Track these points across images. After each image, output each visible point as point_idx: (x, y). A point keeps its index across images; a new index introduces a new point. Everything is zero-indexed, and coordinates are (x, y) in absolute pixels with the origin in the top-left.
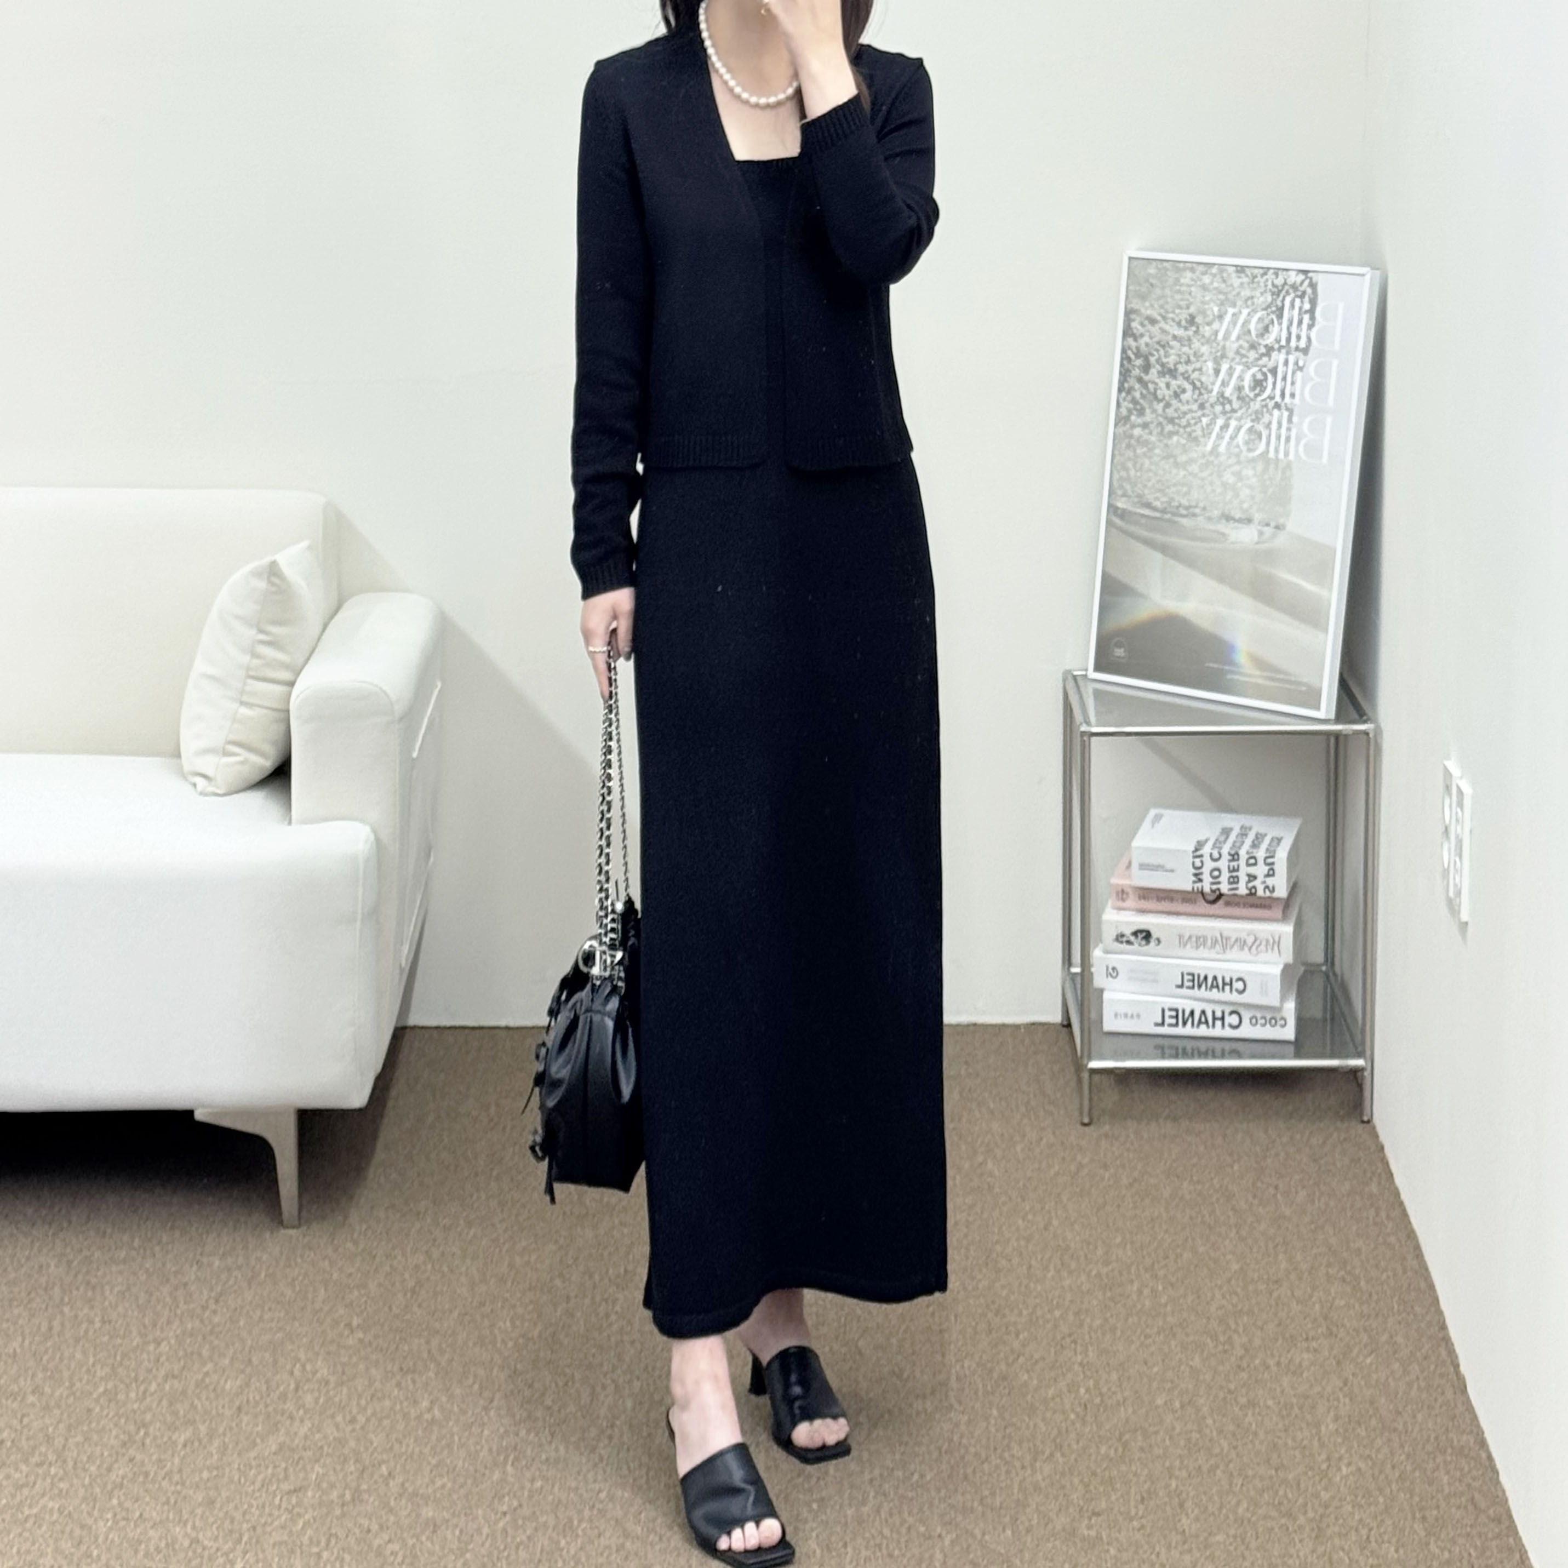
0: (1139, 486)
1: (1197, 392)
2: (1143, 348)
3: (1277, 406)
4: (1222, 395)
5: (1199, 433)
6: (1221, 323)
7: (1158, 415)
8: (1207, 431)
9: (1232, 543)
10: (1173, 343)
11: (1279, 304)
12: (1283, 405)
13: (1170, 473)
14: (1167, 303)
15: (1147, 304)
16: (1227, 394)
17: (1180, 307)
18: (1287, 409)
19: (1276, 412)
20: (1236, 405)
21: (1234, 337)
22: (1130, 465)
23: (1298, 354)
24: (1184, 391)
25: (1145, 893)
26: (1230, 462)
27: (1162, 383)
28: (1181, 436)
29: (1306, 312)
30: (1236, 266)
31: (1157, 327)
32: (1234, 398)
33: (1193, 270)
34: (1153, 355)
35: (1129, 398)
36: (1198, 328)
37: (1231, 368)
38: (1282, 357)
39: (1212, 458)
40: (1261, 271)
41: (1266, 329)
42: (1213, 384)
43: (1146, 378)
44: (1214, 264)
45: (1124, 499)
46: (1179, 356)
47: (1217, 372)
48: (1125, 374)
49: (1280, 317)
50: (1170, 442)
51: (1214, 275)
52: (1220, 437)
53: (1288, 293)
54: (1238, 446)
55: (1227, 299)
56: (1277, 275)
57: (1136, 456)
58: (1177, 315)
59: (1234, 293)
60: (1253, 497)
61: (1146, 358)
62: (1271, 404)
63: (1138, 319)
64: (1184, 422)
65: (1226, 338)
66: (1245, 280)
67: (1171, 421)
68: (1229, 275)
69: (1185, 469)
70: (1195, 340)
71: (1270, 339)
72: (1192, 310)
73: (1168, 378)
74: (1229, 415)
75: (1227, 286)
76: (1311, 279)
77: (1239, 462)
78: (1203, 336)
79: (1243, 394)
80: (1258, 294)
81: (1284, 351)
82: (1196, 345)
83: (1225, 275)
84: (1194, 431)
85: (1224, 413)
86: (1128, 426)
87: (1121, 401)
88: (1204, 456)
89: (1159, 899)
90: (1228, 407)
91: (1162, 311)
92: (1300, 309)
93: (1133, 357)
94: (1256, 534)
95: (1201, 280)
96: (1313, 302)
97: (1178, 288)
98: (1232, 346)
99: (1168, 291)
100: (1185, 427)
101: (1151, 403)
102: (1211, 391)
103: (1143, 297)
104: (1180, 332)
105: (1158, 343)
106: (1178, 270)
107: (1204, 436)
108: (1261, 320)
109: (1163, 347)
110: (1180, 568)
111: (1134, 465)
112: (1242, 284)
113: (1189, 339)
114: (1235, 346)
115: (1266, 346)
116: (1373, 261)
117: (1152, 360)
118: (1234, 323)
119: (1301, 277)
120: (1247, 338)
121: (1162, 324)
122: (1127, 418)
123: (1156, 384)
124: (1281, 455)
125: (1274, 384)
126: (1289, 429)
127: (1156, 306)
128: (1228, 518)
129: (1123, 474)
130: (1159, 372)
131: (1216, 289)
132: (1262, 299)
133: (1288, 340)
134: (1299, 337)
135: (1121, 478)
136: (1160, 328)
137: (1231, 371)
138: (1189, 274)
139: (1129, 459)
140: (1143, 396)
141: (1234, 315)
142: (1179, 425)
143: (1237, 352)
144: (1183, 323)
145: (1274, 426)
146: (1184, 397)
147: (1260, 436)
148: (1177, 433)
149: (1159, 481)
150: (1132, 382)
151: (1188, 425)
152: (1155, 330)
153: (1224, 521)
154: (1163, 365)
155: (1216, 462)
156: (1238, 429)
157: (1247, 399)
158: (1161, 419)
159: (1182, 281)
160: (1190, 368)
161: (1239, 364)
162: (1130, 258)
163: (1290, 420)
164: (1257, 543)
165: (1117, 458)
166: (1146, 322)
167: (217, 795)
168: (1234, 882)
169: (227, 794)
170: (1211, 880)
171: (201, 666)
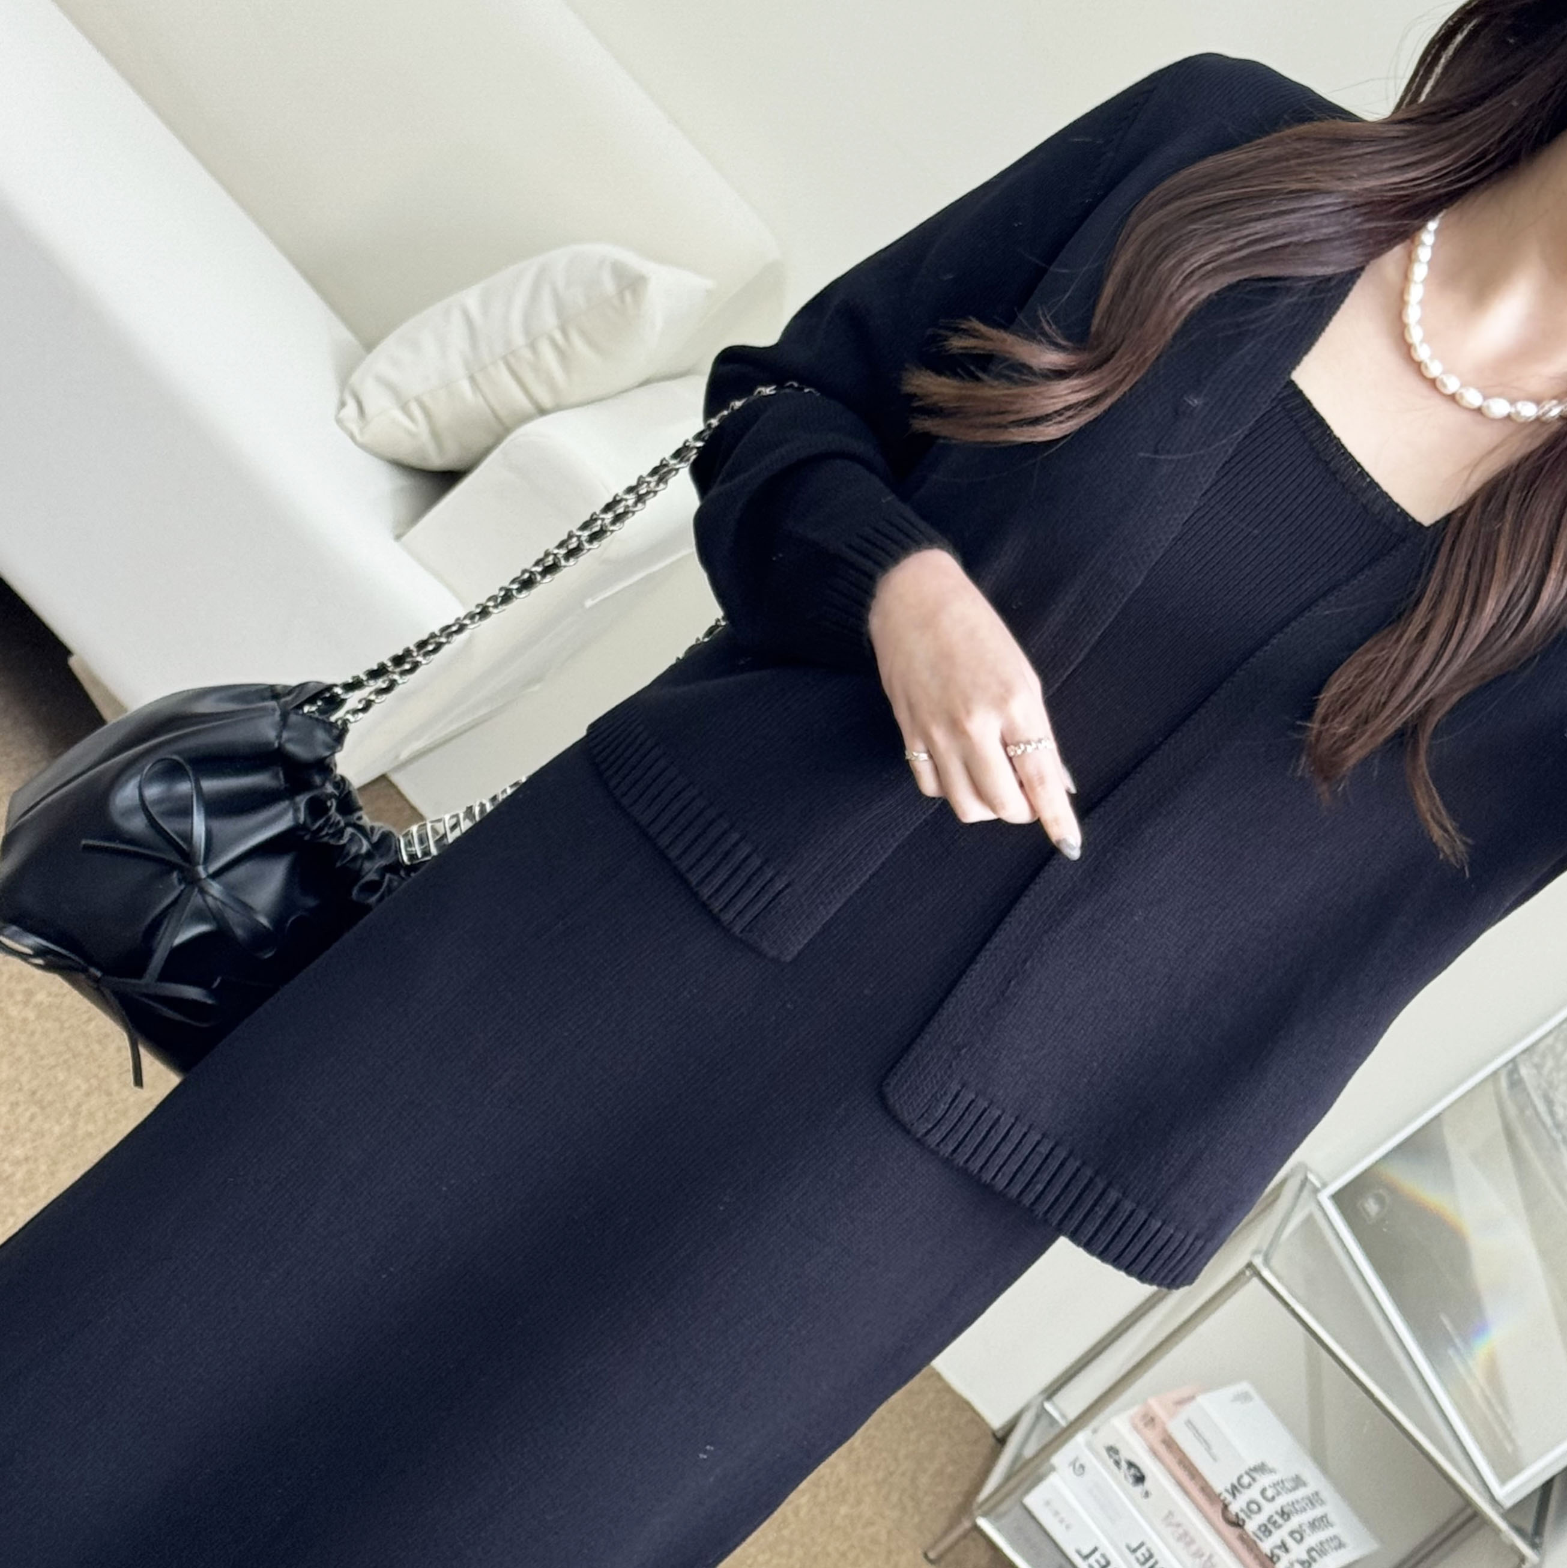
0: (1562, 1075)
25: (1172, 1444)
129: (1558, 1049)
135: (1552, 1048)
167: (352, 437)
168: (1264, 1532)
169: (363, 447)
170: (1244, 1506)
171: (471, 298)
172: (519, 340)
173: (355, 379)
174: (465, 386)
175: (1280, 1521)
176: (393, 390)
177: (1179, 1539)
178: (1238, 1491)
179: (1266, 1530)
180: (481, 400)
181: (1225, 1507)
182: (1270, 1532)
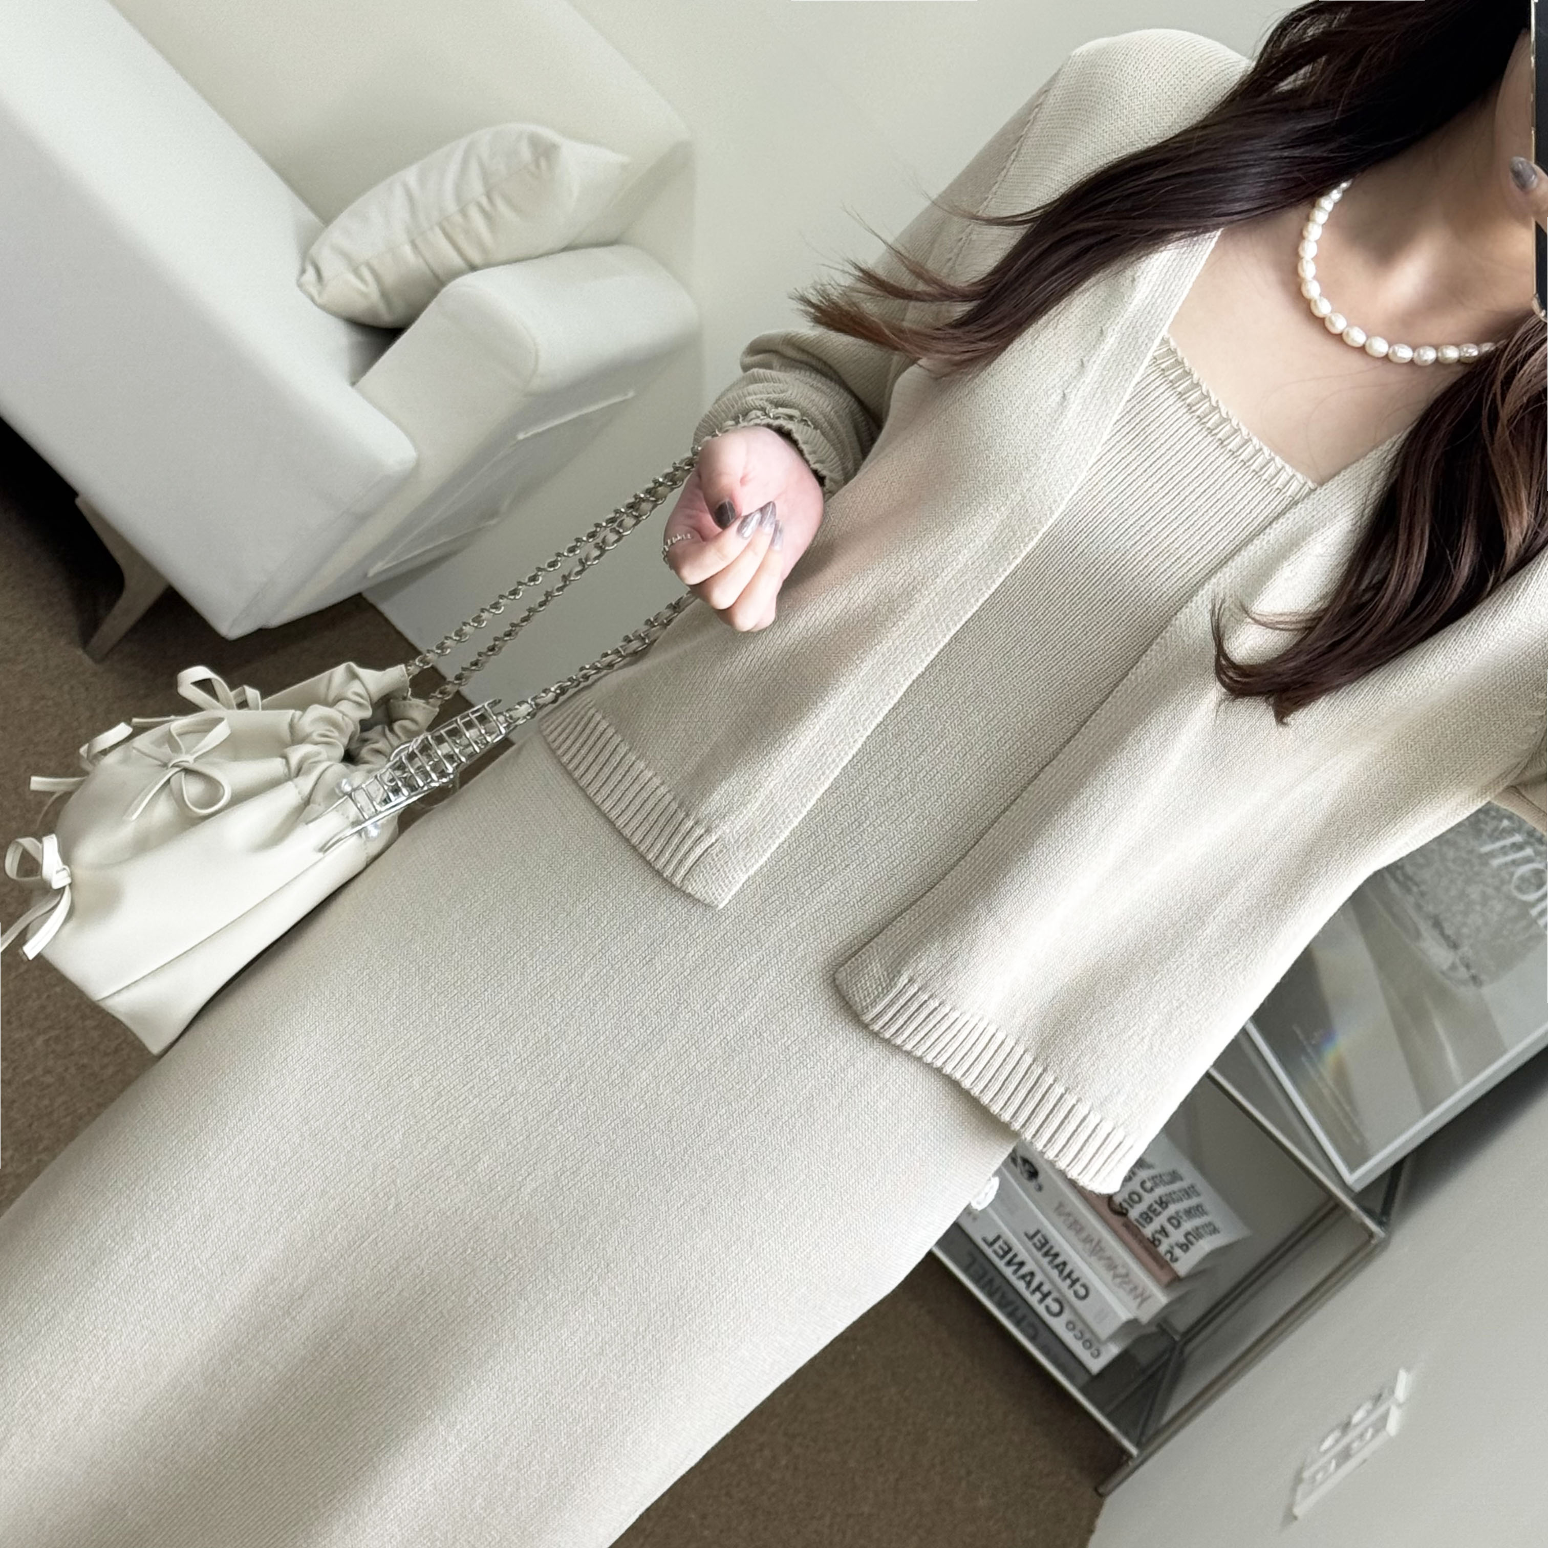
5: (1489, 828)
8: (1499, 834)
9: (1419, 948)
26: (1490, 880)
39: (1477, 862)
52: (1504, 851)
69: (1440, 845)
74: (1532, 840)
77: (1498, 889)
84: (1486, 823)
94: (1449, 964)
107: (1490, 836)
128: (1438, 925)
153: (1431, 923)
155: (1476, 869)
156: (1528, 860)
164: (1443, 973)
167: (313, 300)
168: (1145, 1220)
169: (323, 307)
170: (1127, 1197)
171: (411, 175)
172: (451, 207)
173: (313, 250)
174: (407, 250)
175: (1159, 1209)
176: (346, 256)
177: (1070, 1227)
179: (1147, 1217)
180: (421, 261)
181: (1111, 1198)
182: (1151, 1219)
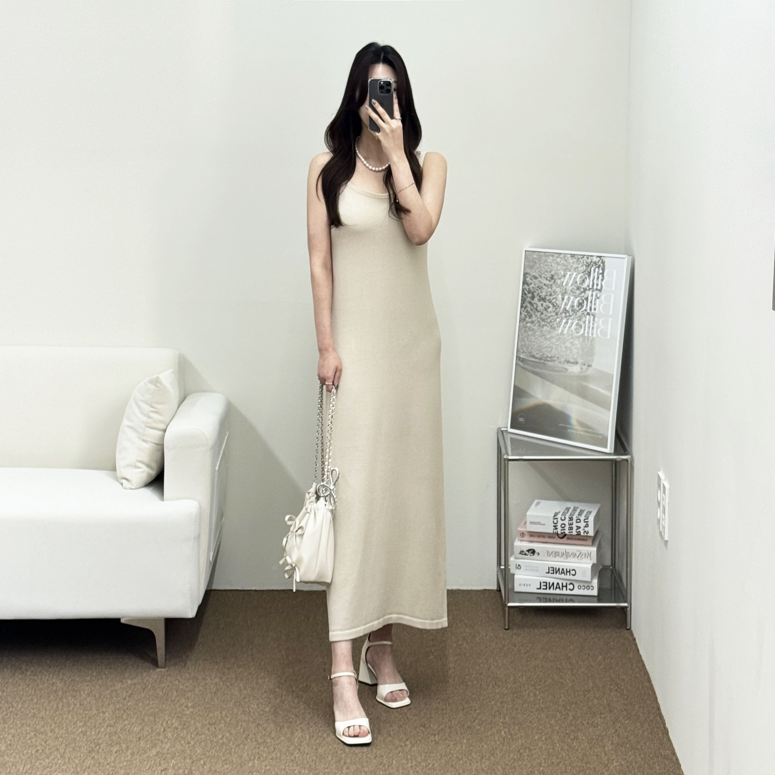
0: (530, 348)
1: (555, 308)
2: (532, 289)
3: (588, 314)
4: (565, 309)
5: (555, 325)
6: (565, 278)
7: (538, 318)
8: (559, 324)
9: (570, 372)
10: (544, 287)
11: (589, 271)
12: (591, 313)
13: (543, 342)
14: (541, 270)
15: (533, 270)
16: (567, 309)
17: (547, 272)
18: (592, 315)
19: (588, 316)
20: (571, 314)
21: (570, 285)
22: (526, 339)
23: (597, 291)
24: (549, 307)
25: (532, 534)
26: (568, 338)
27: (539, 303)
28: (548, 327)
29: (601, 274)
30: (571, 254)
31: (537, 280)
32: (570, 311)
33: (553, 256)
34: (536, 292)
35: (525, 310)
36: (555, 281)
37: (569, 297)
38: (590, 293)
39: (561, 336)
40: (582, 256)
41: (584, 281)
42: (562, 304)
43: (533, 302)
44: (561, 254)
45: (523, 354)
46: (547, 292)
47: (563, 299)
48: (523, 301)
49: (589, 275)
50: (543, 329)
51: (562, 258)
52: (564, 327)
53: (592, 266)
54: (572, 331)
55: (567, 268)
56: (588, 258)
57: (529, 335)
58: (546, 275)
59: (570, 266)
60: (578, 353)
61: (533, 294)
62: (586, 313)
63: (529, 277)
64: (549, 321)
65: (566, 285)
66: (575, 260)
67: (543, 320)
68: (568, 258)
69: (549, 341)
70: (553, 286)
71: (585, 285)
72: (552, 273)
73: (542, 302)
74: (568, 318)
75: (567, 263)
76: (602, 260)
77: (572, 338)
78: (557, 284)
79: (574, 308)
80: (580, 266)
81: (591, 290)
82: (554, 288)
83: (566, 258)
84: (554, 324)
85: (566, 317)
86: (525, 323)
87: (522, 312)
88: (558, 335)
89: (538, 536)
90: (568, 314)
91: (539, 273)
92: (598, 272)
93: (527, 293)
94: (580, 369)
95: (556, 260)
96: (603, 270)
97: (546, 263)
98: (569, 288)
99: (542, 265)
100: (549, 323)
101: (535, 313)
102: (561, 307)
103: (532, 268)
104: (547, 282)
105: (538, 287)
106: (546, 256)
107: (558, 327)
108: (581, 277)
109: (540, 289)
110: (548, 383)
111: (528, 339)
112: (573, 262)
113: (551, 285)
114: (570, 288)
115: (583, 288)
116: (628, 251)
117: (535, 294)
118: (570, 278)
119: (598, 259)
120: (576, 285)
121: (540, 279)
122: (525, 319)
123: (536, 304)
124: (590, 335)
125: (587, 304)
126: (593, 324)
127: (537, 271)
128: (568, 362)
129: (523, 343)
130: (538, 300)
131: (562, 264)
132: (582, 268)
133: (593, 285)
134: (597, 285)
135: (522, 345)
136: (539, 281)
137: (569, 298)
138: (551, 258)
139: (526, 337)
140: (531, 310)
141: (570, 275)
142: (547, 322)
143: (571, 291)
144: (549, 278)
145: (587, 322)
146: (549, 310)
147: (581, 326)
148: (546, 325)
149: (538, 346)
150: (526, 304)
151: (551, 322)
152: (537, 281)
153: (566, 363)
154: (540, 296)
155: (563, 338)
156: (572, 324)
157: (576, 311)
158: (539, 319)
159: (548, 260)
160: (551, 298)
161: (572, 296)
162: (526, 251)
163: (594, 320)
164: (580, 372)
165: (520, 336)
166: (533, 278)
168: (571, 530)
170: (561, 529)
175: (571, 522)
177: (555, 557)
178: (557, 526)
179: (571, 528)
181: (557, 534)
182: (572, 527)
